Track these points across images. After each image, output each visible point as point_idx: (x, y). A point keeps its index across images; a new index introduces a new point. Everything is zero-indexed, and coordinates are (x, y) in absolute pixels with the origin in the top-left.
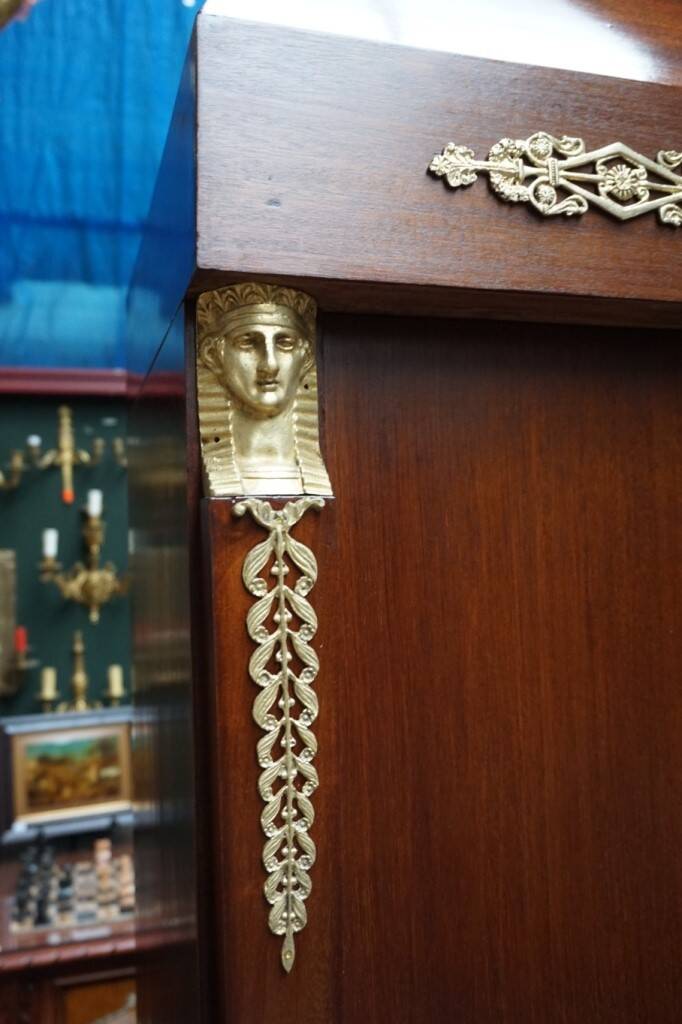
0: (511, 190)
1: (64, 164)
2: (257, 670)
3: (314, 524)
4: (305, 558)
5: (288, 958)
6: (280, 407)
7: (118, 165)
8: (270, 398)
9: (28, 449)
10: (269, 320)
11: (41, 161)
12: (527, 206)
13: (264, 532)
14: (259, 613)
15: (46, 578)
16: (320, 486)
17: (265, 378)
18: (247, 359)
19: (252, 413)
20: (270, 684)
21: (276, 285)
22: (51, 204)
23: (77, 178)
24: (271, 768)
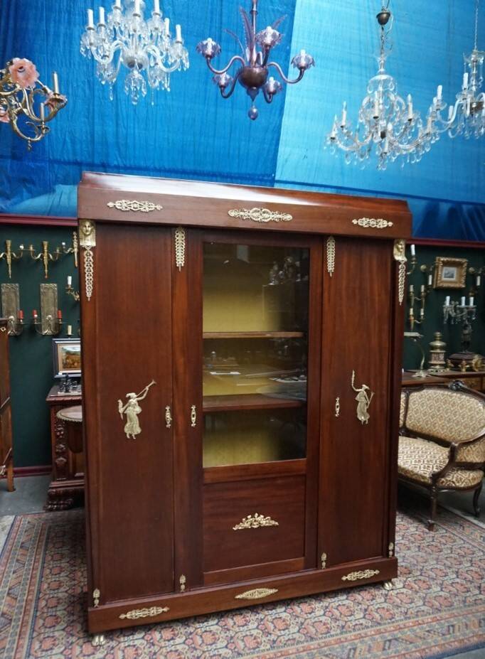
0: (118, 208)
1: (73, 142)
2: (85, 266)
3: (93, 249)
4: (91, 253)
5: (89, 299)
6: (89, 235)
7: (93, 142)
8: (88, 233)
9: (62, 246)
10: (88, 224)
11: (65, 140)
12: (120, 210)
13: (86, 250)
14: (86, 260)
15: (69, 292)
16: (94, 244)
17: (87, 231)
18: (84, 228)
19: (86, 236)
20: (87, 268)
21: (88, 220)
22: (69, 156)
23: (78, 147)
24: (87, 278)
